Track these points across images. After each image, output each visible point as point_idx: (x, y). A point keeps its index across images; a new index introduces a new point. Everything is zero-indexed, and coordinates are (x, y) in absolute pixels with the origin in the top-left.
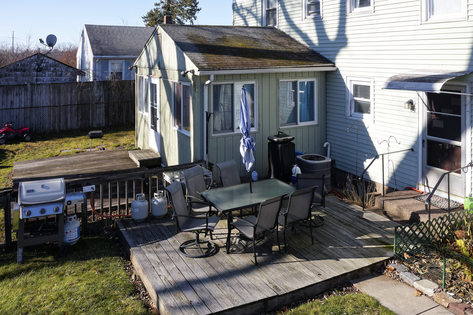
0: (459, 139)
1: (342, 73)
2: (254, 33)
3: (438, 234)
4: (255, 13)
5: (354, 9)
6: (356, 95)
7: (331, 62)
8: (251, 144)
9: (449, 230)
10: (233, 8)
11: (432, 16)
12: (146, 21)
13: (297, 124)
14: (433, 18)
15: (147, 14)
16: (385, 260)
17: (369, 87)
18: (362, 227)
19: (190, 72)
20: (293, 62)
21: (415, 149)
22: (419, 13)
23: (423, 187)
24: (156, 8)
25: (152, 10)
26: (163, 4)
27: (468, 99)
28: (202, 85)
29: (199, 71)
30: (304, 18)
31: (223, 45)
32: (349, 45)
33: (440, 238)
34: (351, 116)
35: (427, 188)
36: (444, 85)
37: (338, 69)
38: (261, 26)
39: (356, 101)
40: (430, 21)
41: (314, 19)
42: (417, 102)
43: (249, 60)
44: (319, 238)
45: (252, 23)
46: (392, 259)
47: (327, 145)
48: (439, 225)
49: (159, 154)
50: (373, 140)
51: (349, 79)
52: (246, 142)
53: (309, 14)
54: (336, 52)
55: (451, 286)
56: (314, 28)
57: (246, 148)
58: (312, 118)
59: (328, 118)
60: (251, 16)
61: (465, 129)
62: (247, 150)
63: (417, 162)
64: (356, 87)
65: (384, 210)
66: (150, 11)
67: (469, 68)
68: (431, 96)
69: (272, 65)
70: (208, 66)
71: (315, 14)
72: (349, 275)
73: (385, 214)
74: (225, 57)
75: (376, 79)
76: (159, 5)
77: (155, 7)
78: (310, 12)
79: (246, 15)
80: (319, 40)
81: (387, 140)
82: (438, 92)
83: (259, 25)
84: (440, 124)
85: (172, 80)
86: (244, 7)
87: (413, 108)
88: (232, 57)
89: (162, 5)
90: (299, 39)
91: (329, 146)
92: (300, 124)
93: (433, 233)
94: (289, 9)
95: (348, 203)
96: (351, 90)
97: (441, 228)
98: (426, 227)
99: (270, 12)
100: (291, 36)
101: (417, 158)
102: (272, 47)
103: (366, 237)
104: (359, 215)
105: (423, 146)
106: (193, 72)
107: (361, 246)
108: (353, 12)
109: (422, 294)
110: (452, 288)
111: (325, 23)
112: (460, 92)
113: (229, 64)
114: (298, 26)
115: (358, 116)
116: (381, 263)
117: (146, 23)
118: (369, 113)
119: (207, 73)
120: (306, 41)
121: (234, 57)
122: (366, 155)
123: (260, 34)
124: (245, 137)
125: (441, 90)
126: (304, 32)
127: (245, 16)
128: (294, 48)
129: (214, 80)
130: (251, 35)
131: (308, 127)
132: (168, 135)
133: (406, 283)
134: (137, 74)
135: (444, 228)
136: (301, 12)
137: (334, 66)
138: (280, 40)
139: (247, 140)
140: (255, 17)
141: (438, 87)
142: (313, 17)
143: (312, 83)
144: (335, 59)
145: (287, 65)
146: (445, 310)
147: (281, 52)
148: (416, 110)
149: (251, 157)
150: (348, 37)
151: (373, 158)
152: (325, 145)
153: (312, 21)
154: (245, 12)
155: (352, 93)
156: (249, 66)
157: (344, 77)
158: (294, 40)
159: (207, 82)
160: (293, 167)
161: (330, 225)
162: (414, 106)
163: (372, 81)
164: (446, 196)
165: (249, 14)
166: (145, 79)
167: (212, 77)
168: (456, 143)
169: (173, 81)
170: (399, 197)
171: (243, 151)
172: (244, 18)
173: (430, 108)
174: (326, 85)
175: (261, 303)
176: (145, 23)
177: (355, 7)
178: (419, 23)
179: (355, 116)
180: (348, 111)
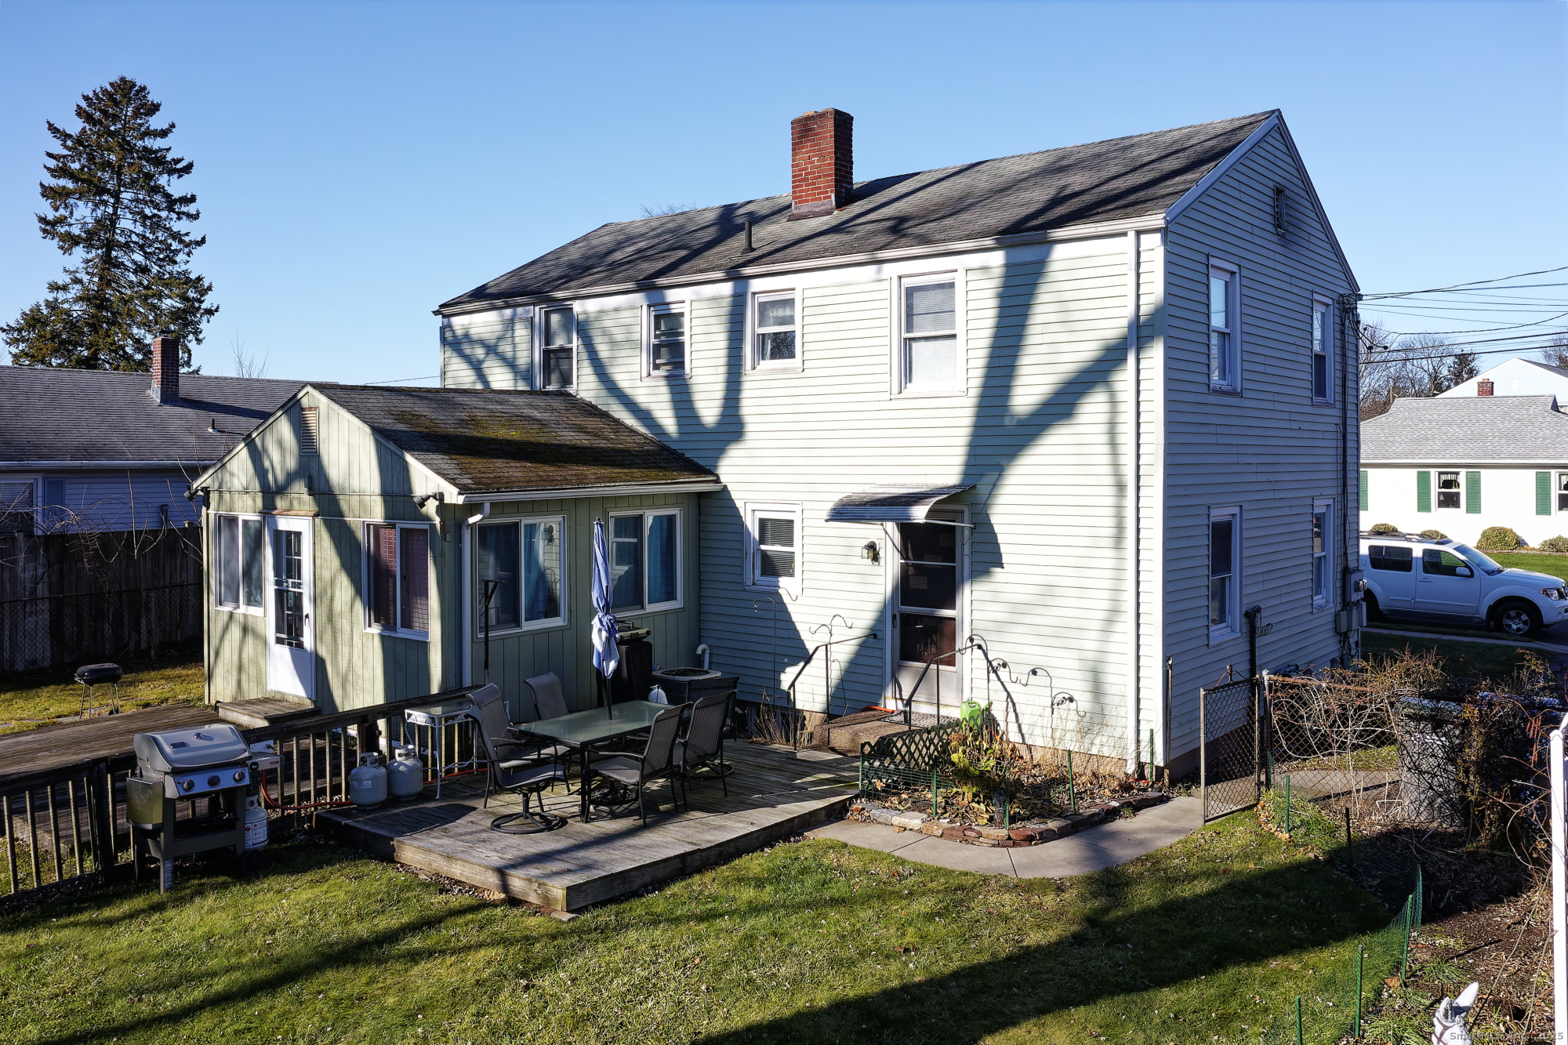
0: (952, 606)
1: (734, 495)
2: (530, 406)
3: (923, 758)
4: (509, 355)
5: (761, 362)
6: (762, 541)
7: (708, 471)
8: (613, 626)
9: (938, 752)
10: (444, 341)
11: (908, 384)
12: (14, 342)
13: (643, 608)
14: (911, 389)
15: (19, 317)
16: (847, 799)
17: (792, 522)
18: (800, 769)
19: (434, 497)
20: (637, 472)
21: (879, 635)
22: (887, 378)
23: (894, 701)
24: (51, 299)
25: (38, 306)
26: (78, 287)
27: (967, 533)
28: (460, 525)
29: (460, 494)
30: (644, 374)
31: (475, 434)
32: (749, 436)
33: (926, 764)
34: (754, 584)
35: (899, 702)
36: (930, 511)
37: (725, 486)
38: (528, 388)
39: (764, 554)
40: (904, 395)
41: (667, 377)
42: (883, 545)
43: (547, 470)
44: (733, 789)
45: (501, 379)
46: (857, 797)
47: (704, 651)
48: (924, 742)
49: (309, 701)
50: (799, 627)
51: (750, 507)
52: (604, 623)
53: (657, 367)
54: (720, 451)
55: (946, 812)
56: (667, 397)
57: (604, 634)
58: (670, 596)
59: (704, 593)
60: (499, 363)
61: (962, 582)
62: (607, 638)
63: (883, 658)
64: (763, 523)
65: (831, 746)
66: (30, 307)
67: (964, 480)
68: (908, 530)
69: (601, 479)
70: (475, 484)
71: (668, 367)
72: (796, 821)
73: (833, 750)
74: (499, 463)
75: (806, 505)
76: (65, 288)
77: (50, 297)
78: (658, 361)
79: (482, 357)
80: (679, 425)
81: (828, 623)
82: (921, 521)
83: (522, 386)
84: (920, 583)
85: (362, 520)
86: (475, 337)
87: (875, 558)
88: (513, 464)
89: (75, 291)
90: (629, 420)
91: (708, 652)
92: (650, 608)
93: (916, 755)
94: (603, 351)
95: (765, 744)
96: (754, 531)
97: (928, 749)
98: (905, 761)
99: (552, 356)
100: (611, 413)
101: (883, 650)
102: (583, 440)
103: (810, 779)
104: (791, 757)
105: (894, 626)
106: (440, 497)
107: (806, 789)
108: (758, 367)
109: (905, 829)
110: (947, 815)
111: (695, 388)
112: (954, 521)
113: (514, 479)
114: (629, 392)
115: (769, 584)
116: (842, 804)
117: (17, 348)
118: (792, 575)
119: (477, 498)
120: (646, 426)
121: (518, 465)
122: (786, 660)
123: (546, 410)
124: (601, 614)
125: (927, 517)
126: (644, 406)
127: (481, 362)
128: (625, 442)
129: (492, 515)
130: (527, 411)
131: (665, 613)
132: (344, 651)
133: (880, 823)
134: (208, 508)
135: (932, 748)
136: (637, 360)
137: (718, 481)
138: (592, 423)
139: (605, 620)
140: (511, 364)
141: (919, 514)
142: (666, 374)
143: (671, 519)
144: (716, 466)
145: (629, 481)
146: (940, 839)
147: (603, 450)
148: (882, 561)
149: (613, 652)
150: (747, 419)
151: (802, 664)
152: (699, 651)
153: (663, 383)
154: (480, 352)
155: (757, 537)
156: (555, 483)
157: (739, 504)
158: (622, 425)
159: (474, 519)
160: (652, 690)
161: (744, 773)
162: (878, 554)
163: (798, 509)
164: (933, 710)
165: (491, 356)
166: (245, 522)
167: (487, 506)
168: (947, 613)
169: (364, 522)
170: (856, 721)
171: (598, 639)
172: (477, 367)
173: (904, 553)
174: (700, 523)
175: (677, 860)
176: (14, 350)
177: (763, 359)
178: (887, 396)
179: (762, 583)
180: (748, 574)
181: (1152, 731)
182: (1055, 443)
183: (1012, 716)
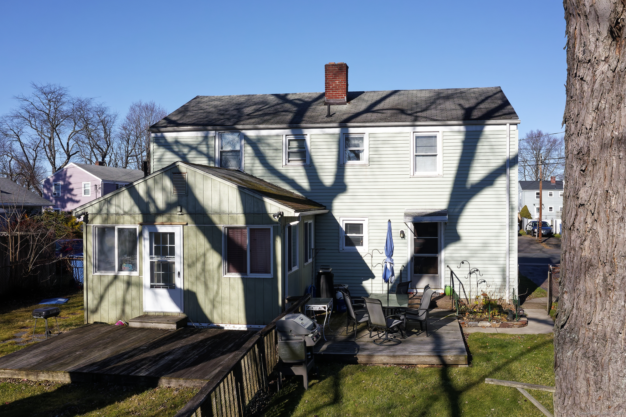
1: (335, 214)
6: (347, 232)
7: (322, 205)
11: (416, 172)
14: (417, 174)
17: (362, 224)
21: (405, 265)
23: (412, 289)
27: (443, 226)
30: (284, 164)
32: (349, 191)
34: (343, 250)
35: (415, 289)
37: (330, 211)
39: (347, 238)
40: (415, 176)
50: (368, 265)
51: (342, 219)
53: (289, 161)
61: (441, 244)
63: (407, 274)
64: (348, 225)
68: (418, 225)
75: (370, 218)
78: (289, 159)
79: (186, 152)
86: (182, 143)
87: (404, 237)
92: (309, 261)
96: (343, 228)
101: (407, 271)
105: (412, 262)
106: (282, 214)
108: (346, 163)
109: (485, 327)
115: (352, 249)
118: (362, 245)
122: (362, 278)
127: (185, 154)
137: (327, 209)
148: (406, 238)
150: (348, 184)
151: (371, 279)
154: (184, 150)
155: (344, 231)
157: (337, 218)
165: (193, 152)
166: (120, 229)
168: (435, 255)
174: (316, 226)
178: (410, 176)
179: (346, 249)
180: (341, 246)
181: (514, 289)
182: (487, 194)
183: (462, 290)
